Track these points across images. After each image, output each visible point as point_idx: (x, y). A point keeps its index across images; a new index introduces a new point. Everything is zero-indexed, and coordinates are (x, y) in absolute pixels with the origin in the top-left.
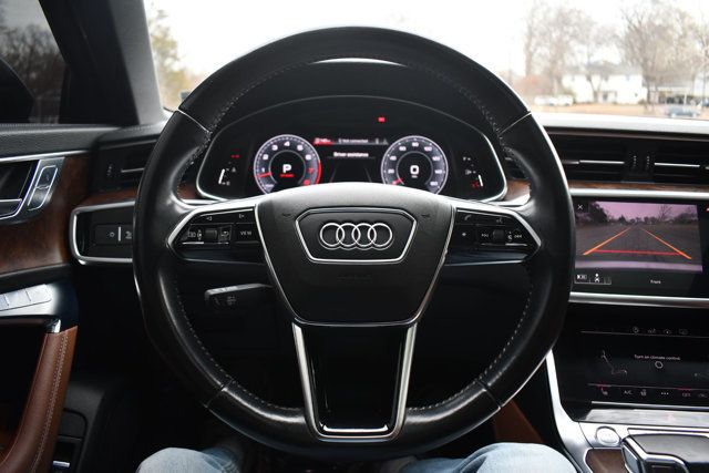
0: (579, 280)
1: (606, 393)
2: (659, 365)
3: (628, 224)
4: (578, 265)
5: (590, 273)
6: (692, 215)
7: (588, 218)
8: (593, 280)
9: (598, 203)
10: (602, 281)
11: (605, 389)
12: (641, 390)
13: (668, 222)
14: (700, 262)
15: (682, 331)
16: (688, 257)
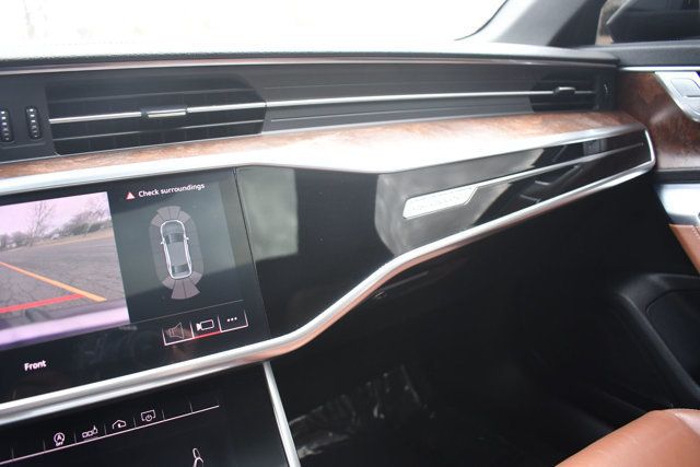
13: (50, 237)
14: (125, 302)
15: (145, 416)
16: (99, 299)
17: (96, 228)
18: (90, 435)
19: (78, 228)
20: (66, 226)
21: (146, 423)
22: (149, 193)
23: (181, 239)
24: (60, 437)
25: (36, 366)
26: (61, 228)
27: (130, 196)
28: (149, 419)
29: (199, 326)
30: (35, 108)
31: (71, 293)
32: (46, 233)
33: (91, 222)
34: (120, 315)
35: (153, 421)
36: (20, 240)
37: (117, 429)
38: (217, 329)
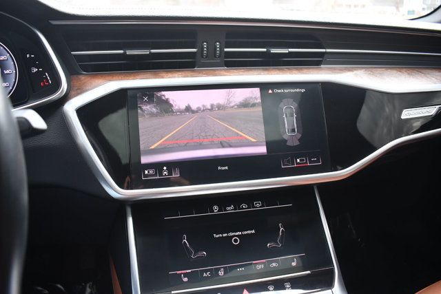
0: (146, 176)
1: (185, 279)
2: (236, 241)
3: (193, 112)
4: (145, 160)
5: (158, 166)
6: (256, 98)
7: (154, 110)
8: (161, 174)
9: (163, 93)
10: (170, 173)
11: (186, 275)
12: (219, 269)
13: (233, 107)
14: (265, 143)
15: (256, 204)
16: (253, 140)
17: (254, 105)
18: (230, 209)
19: (245, 105)
20: (240, 103)
21: (256, 207)
22: (279, 91)
23: (293, 116)
24: (216, 208)
25: (224, 168)
26: (238, 103)
27: (270, 91)
28: (258, 205)
29: (298, 160)
30: (219, 42)
31: (241, 136)
32: (232, 105)
33: (252, 101)
34: (262, 150)
35: (260, 207)
36: (219, 107)
37: (243, 208)
38: (306, 163)
